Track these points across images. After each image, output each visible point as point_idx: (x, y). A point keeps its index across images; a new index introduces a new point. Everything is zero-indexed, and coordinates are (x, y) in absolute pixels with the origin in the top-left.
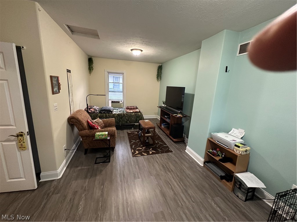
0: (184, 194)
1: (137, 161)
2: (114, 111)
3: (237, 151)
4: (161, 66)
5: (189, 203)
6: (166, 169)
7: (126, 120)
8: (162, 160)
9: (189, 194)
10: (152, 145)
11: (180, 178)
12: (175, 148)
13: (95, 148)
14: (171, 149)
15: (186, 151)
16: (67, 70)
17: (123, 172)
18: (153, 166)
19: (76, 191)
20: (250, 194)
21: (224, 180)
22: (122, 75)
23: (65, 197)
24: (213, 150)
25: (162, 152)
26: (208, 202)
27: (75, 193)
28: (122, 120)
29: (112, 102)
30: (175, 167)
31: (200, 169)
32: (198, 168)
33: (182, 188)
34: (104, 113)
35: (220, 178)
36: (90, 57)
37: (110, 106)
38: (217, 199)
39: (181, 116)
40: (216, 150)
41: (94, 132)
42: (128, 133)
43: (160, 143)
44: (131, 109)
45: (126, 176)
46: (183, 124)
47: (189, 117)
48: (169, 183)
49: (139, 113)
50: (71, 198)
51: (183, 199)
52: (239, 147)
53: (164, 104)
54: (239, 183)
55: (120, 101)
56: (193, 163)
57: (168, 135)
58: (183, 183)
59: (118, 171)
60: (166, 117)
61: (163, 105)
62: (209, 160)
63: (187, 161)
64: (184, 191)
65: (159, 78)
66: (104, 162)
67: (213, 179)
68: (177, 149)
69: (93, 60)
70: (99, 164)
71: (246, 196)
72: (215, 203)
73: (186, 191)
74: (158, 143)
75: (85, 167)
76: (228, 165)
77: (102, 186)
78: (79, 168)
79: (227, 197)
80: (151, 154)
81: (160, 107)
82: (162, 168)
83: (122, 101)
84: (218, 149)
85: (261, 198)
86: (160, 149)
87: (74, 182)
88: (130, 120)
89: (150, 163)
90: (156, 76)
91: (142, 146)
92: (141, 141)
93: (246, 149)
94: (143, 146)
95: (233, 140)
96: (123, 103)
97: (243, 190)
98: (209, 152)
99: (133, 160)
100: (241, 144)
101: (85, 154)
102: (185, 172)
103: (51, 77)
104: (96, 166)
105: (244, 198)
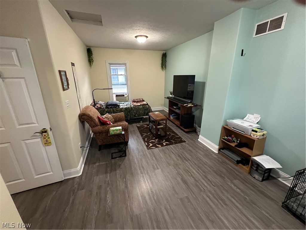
0: (204, 180)
1: (153, 152)
2: (121, 105)
3: (254, 136)
4: (166, 53)
5: (210, 187)
6: (183, 158)
7: (134, 114)
8: (177, 150)
9: (209, 180)
10: (165, 136)
11: (198, 166)
12: (188, 138)
13: (108, 143)
14: (184, 139)
15: (198, 140)
16: (72, 63)
17: (142, 164)
18: (170, 156)
19: (101, 186)
20: (266, 175)
21: (240, 164)
22: (124, 66)
23: (91, 191)
24: (227, 137)
25: (176, 143)
26: (228, 184)
27: (100, 187)
28: (130, 114)
29: (117, 96)
30: (191, 156)
31: (215, 156)
32: (213, 155)
33: (201, 175)
34: (111, 108)
35: (236, 162)
36: (89, 48)
37: (115, 100)
38: (236, 182)
39: (192, 105)
40: (231, 137)
41: (106, 128)
42: (137, 126)
43: (171, 134)
44: (138, 102)
45: (145, 168)
46: (194, 114)
47: (200, 106)
48: (189, 171)
49: (147, 106)
50: (97, 192)
51: (204, 185)
52: (256, 132)
53: (171, 94)
54: (256, 166)
55: (125, 94)
56: (208, 150)
57: (179, 126)
58: (201, 170)
59: (136, 164)
60: (175, 108)
61: (171, 96)
62: (224, 146)
63: (202, 150)
64: (204, 177)
65: (164, 67)
66: (121, 157)
67: (229, 165)
68: (190, 138)
69: (92, 51)
70: (116, 159)
71: (262, 177)
72: (235, 185)
73: (206, 177)
74: (170, 135)
75: (103, 163)
76: (245, 150)
77: (125, 179)
78: (97, 164)
79: (245, 179)
80: (165, 146)
81: (168, 98)
82: (178, 158)
83: (127, 94)
84: (233, 136)
85: (275, 177)
86: (173, 140)
87: (95, 177)
88: (138, 113)
89: (166, 154)
90: (161, 65)
91: (154, 138)
92: (152, 133)
93: (263, 133)
94: (156, 138)
95: (250, 126)
96: (128, 96)
97: (260, 172)
98: (224, 139)
99: (148, 153)
100: (257, 129)
101: (99, 150)
102: (201, 160)
103: (60, 72)
104: (113, 161)
105: (261, 179)
